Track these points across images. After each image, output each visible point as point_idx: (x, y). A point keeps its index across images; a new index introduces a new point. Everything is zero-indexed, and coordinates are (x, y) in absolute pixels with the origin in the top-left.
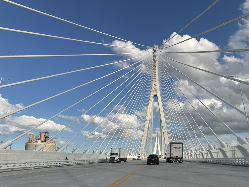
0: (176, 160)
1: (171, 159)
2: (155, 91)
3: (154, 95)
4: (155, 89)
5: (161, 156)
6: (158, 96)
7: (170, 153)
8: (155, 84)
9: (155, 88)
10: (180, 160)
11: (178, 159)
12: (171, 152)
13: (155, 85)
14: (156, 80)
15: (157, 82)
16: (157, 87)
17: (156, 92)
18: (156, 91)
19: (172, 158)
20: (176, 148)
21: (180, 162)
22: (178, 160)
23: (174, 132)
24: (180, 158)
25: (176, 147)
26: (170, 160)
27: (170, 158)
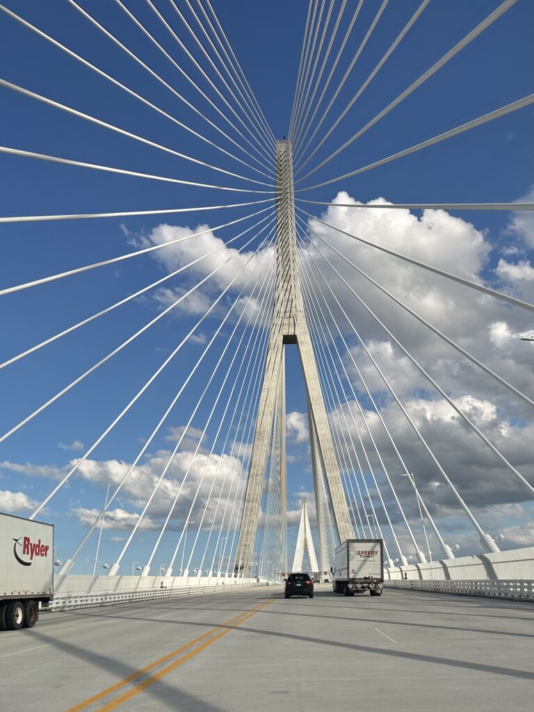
0: (363, 587)
1: (350, 586)
2: (286, 321)
3: (285, 337)
4: (288, 314)
5: (318, 575)
6: (299, 340)
7: (348, 568)
8: (287, 293)
9: (288, 309)
10: (375, 587)
11: (369, 583)
12: (350, 566)
13: (287, 296)
14: (288, 277)
15: (292, 282)
16: (294, 305)
17: (292, 324)
18: (292, 320)
19: (353, 583)
20: (363, 555)
21: (373, 593)
22: (368, 587)
23: (354, 504)
24: (375, 583)
25: (362, 552)
26: (348, 588)
27: (346, 583)
